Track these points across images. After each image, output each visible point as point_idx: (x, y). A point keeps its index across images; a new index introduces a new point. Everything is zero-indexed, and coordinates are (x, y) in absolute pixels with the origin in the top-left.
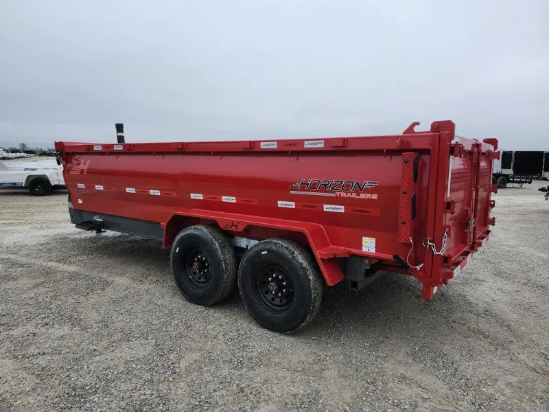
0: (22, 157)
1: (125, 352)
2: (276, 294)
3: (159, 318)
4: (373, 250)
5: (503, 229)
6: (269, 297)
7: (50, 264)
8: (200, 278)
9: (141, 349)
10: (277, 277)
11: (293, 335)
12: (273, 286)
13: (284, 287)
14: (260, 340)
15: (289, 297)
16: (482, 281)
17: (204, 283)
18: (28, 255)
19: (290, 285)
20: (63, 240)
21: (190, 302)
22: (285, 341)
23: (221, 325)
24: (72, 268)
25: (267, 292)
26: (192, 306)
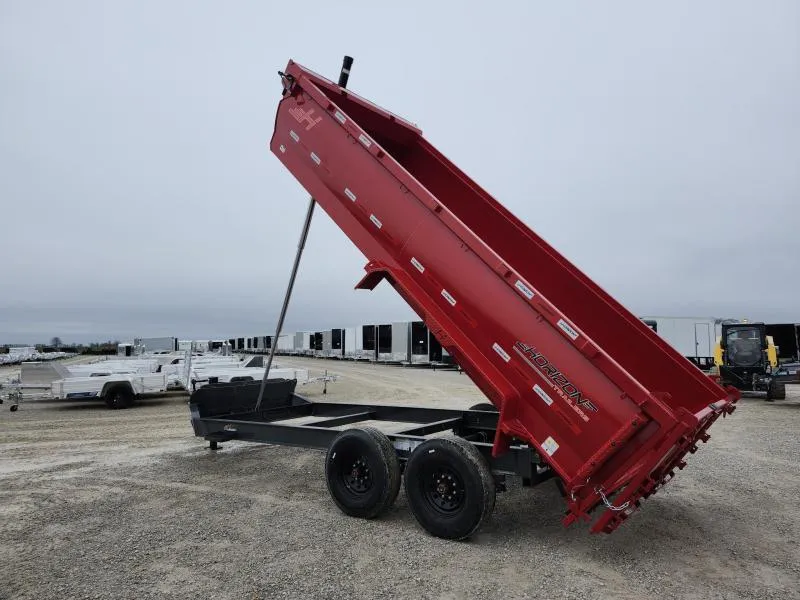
0: (62, 358)
1: (295, 560)
2: (446, 498)
3: (319, 530)
4: (550, 453)
5: (724, 430)
6: (439, 501)
7: (174, 485)
8: (359, 487)
9: (312, 557)
10: (446, 478)
11: (467, 541)
12: (442, 489)
13: (454, 489)
14: (432, 548)
15: (459, 500)
16: (683, 487)
17: (364, 492)
18: (143, 477)
19: (461, 485)
20: (177, 459)
21: (348, 515)
22: (460, 547)
23: (388, 536)
24: (202, 488)
25: (436, 497)
26: (351, 520)
